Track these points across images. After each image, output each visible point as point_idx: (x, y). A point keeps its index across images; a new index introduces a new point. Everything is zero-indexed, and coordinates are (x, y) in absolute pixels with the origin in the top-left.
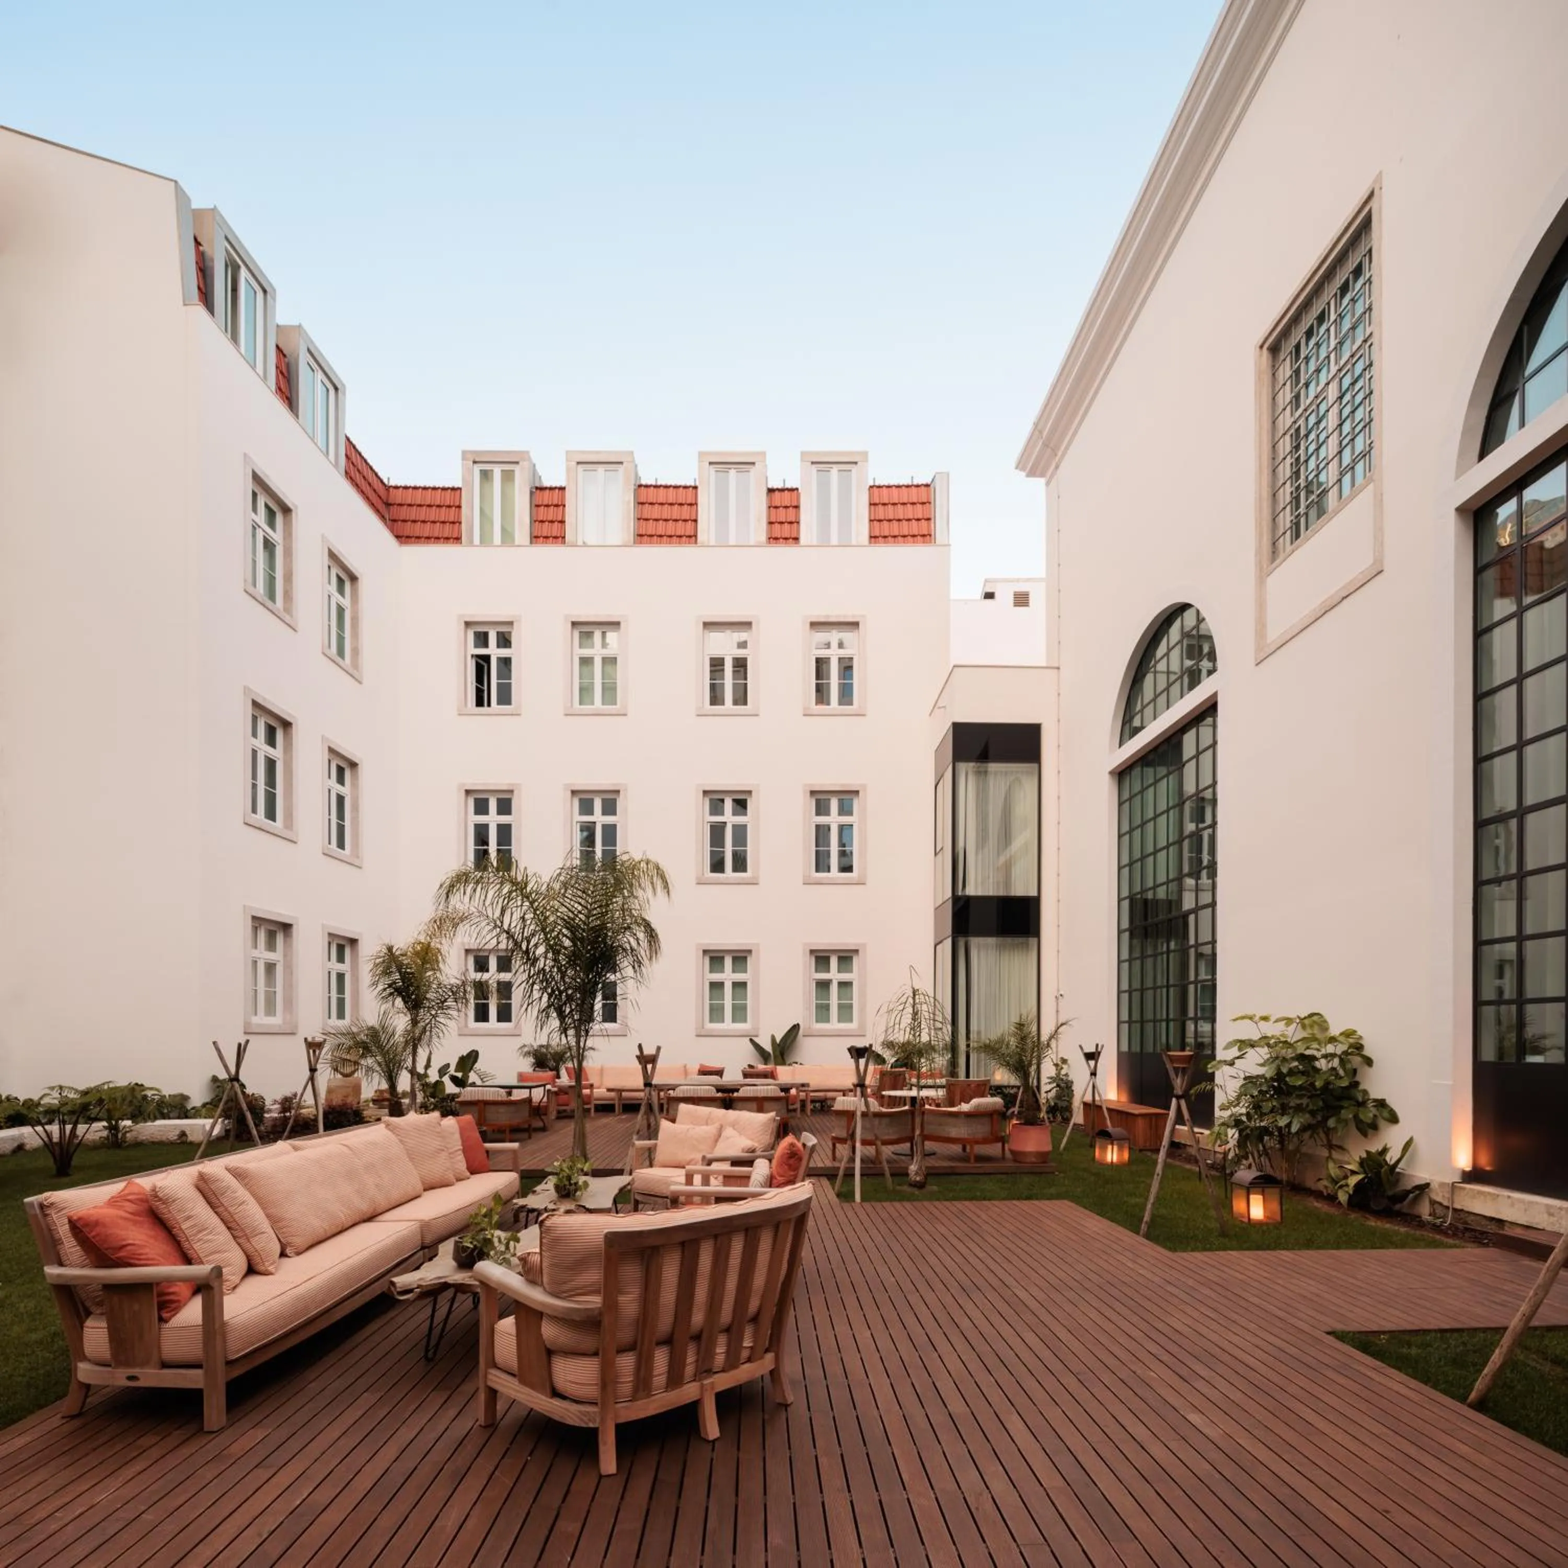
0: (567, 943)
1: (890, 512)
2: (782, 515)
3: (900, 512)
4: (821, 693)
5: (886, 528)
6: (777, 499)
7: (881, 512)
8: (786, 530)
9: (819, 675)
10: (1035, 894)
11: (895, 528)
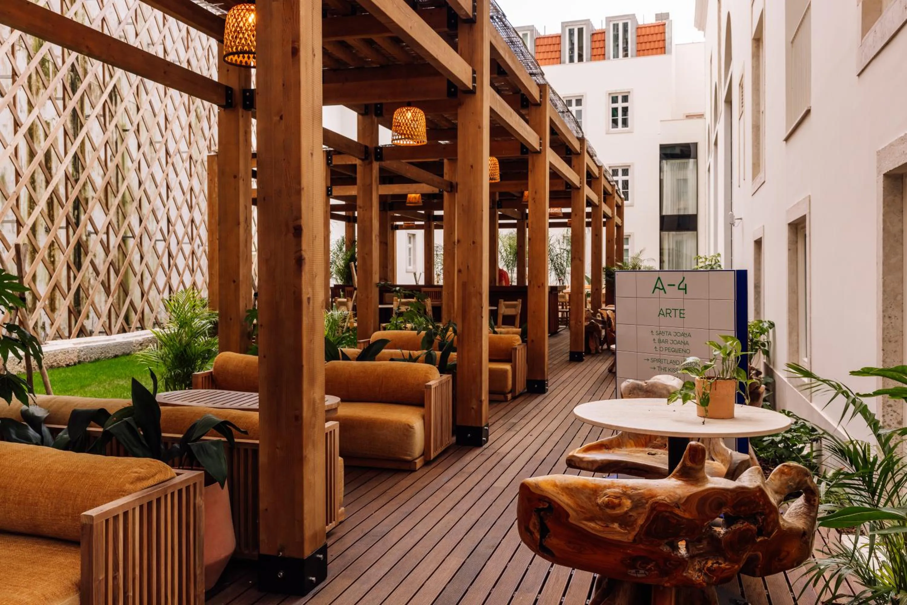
0: (509, 249)
1: (646, 39)
2: (597, 45)
3: (650, 38)
4: (615, 122)
5: (643, 47)
6: (596, 38)
7: (642, 39)
8: (599, 51)
9: (613, 115)
10: (695, 213)
11: (648, 46)
